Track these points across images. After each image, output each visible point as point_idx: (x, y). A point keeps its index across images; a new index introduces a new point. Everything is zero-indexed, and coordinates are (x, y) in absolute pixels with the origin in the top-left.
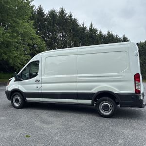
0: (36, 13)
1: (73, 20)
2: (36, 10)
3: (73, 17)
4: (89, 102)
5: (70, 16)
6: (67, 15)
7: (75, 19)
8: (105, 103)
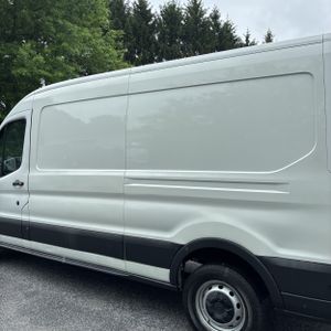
0: (132, 12)
1: (221, 26)
2: (131, 5)
3: (222, 20)
5: (215, 17)
6: (207, 15)
7: (226, 25)
8: (216, 289)
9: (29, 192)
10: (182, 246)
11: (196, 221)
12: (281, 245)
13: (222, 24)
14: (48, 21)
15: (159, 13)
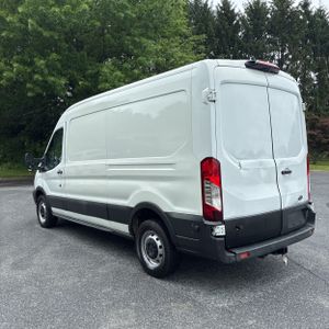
3: (314, 6)
4: (123, 228)
5: (306, 4)
6: (295, 5)
8: (150, 236)
9: (65, 178)
10: (132, 209)
11: (137, 192)
12: (176, 204)
13: (314, 10)
14: (127, 40)
15: (243, 11)
